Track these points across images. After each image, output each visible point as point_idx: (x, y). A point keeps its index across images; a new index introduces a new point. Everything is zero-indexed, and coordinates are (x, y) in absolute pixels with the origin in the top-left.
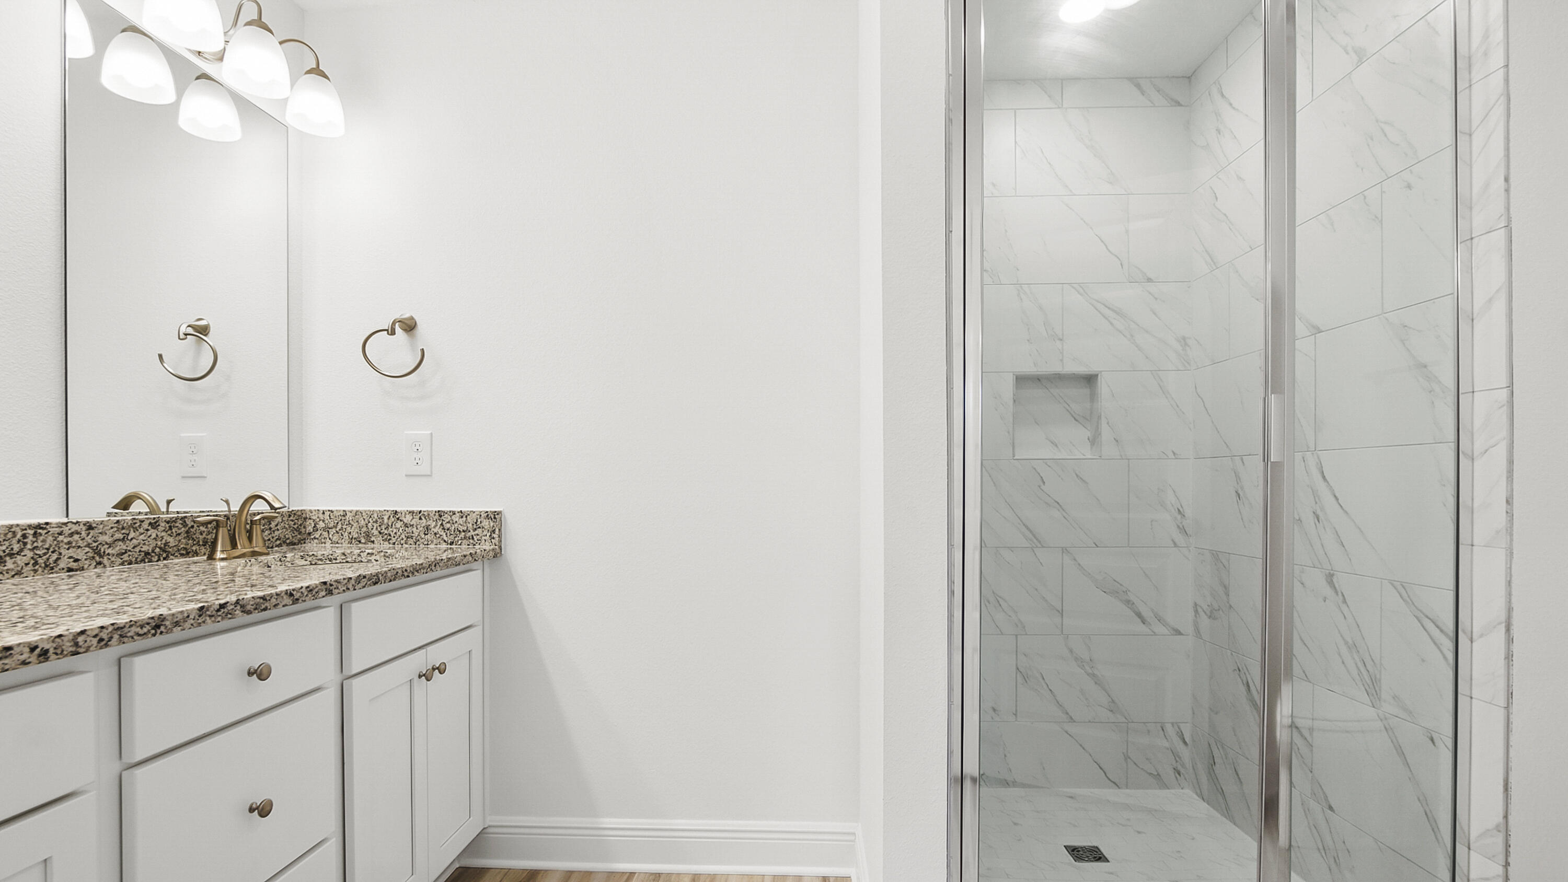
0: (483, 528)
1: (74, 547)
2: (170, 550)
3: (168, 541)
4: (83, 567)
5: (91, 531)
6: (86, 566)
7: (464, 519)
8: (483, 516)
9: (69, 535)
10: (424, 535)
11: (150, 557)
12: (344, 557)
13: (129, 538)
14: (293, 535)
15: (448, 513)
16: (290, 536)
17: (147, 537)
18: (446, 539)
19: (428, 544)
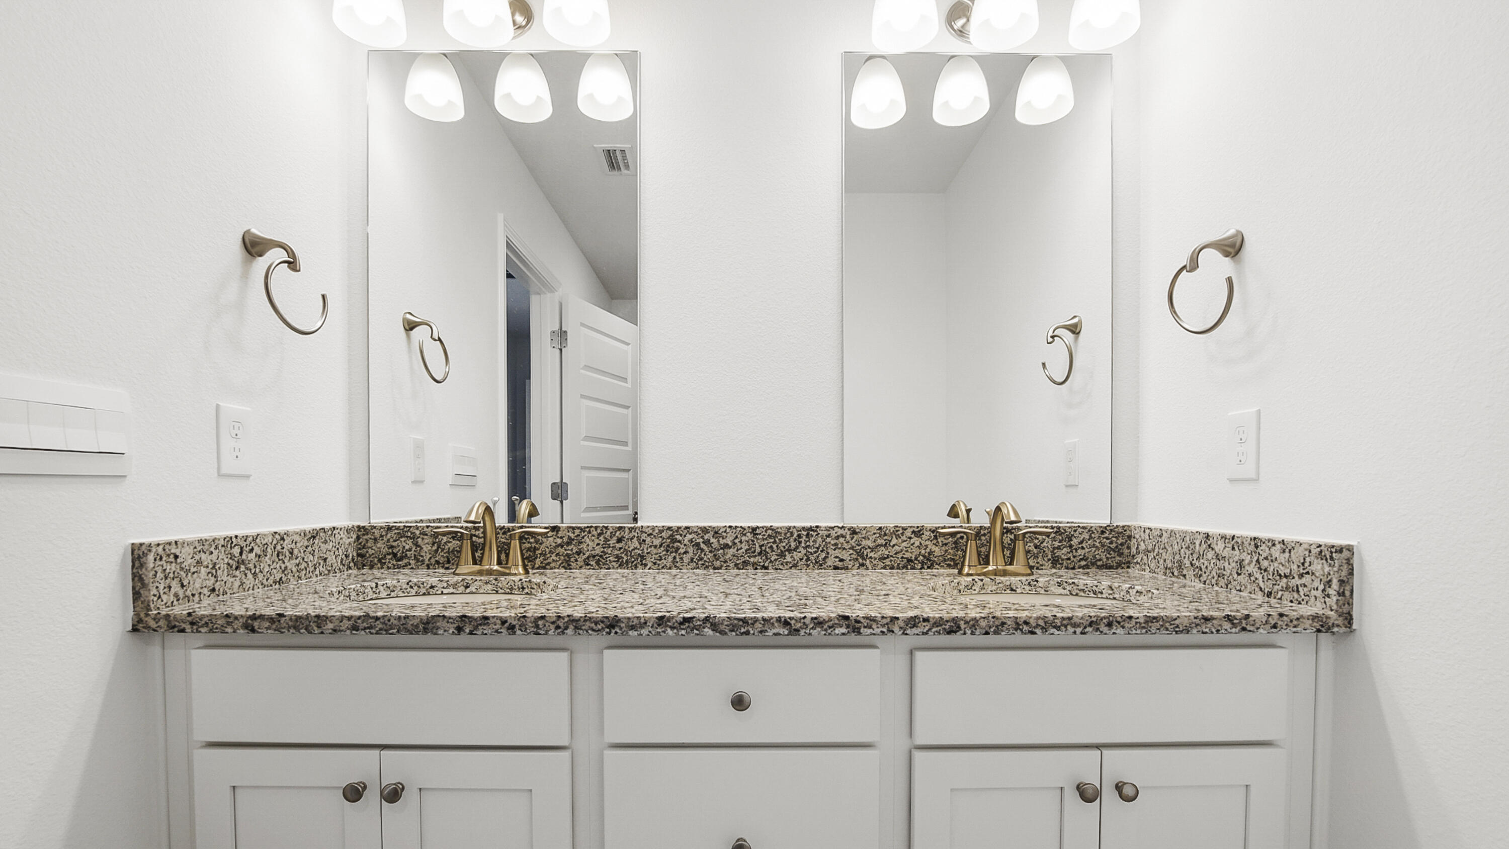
0: (1313, 574)
1: (839, 548)
2: (936, 559)
3: (933, 550)
4: (847, 567)
5: (855, 535)
6: (850, 566)
7: (1287, 555)
8: (1313, 551)
9: (835, 537)
10: (1236, 575)
11: (912, 564)
12: (1111, 592)
13: (891, 544)
14: (1108, 555)
15: (1266, 542)
16: (1104, 557)
17: (909, 544)
18: (1262, 585)
19: (1240, 591)
